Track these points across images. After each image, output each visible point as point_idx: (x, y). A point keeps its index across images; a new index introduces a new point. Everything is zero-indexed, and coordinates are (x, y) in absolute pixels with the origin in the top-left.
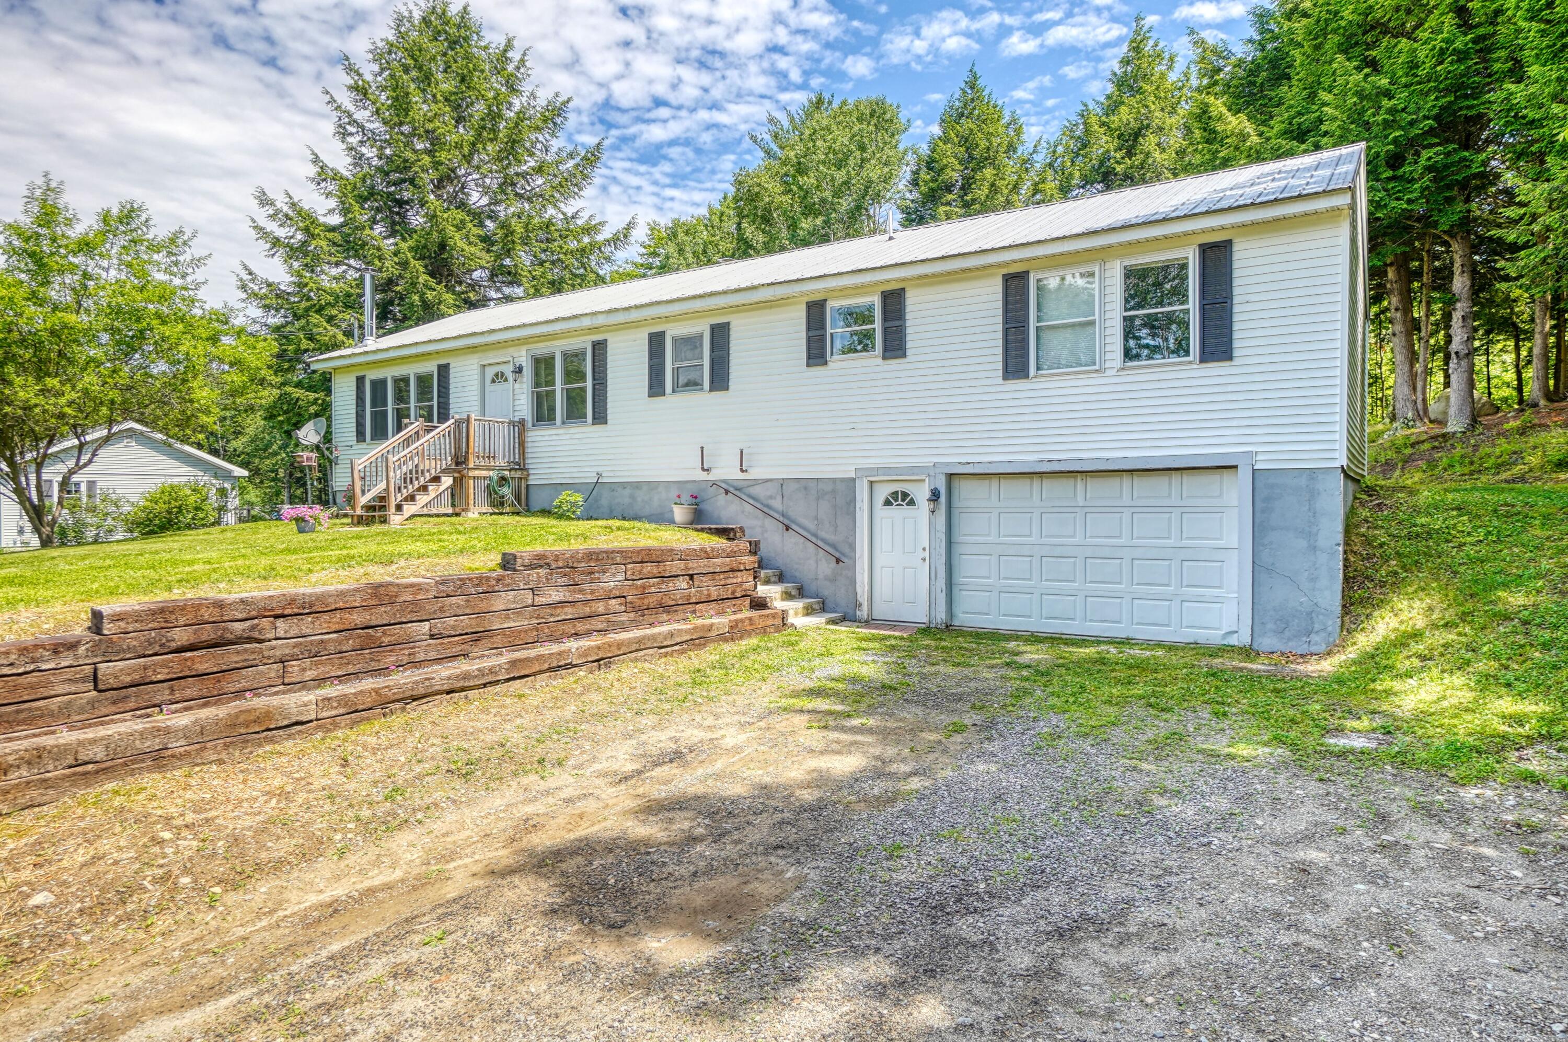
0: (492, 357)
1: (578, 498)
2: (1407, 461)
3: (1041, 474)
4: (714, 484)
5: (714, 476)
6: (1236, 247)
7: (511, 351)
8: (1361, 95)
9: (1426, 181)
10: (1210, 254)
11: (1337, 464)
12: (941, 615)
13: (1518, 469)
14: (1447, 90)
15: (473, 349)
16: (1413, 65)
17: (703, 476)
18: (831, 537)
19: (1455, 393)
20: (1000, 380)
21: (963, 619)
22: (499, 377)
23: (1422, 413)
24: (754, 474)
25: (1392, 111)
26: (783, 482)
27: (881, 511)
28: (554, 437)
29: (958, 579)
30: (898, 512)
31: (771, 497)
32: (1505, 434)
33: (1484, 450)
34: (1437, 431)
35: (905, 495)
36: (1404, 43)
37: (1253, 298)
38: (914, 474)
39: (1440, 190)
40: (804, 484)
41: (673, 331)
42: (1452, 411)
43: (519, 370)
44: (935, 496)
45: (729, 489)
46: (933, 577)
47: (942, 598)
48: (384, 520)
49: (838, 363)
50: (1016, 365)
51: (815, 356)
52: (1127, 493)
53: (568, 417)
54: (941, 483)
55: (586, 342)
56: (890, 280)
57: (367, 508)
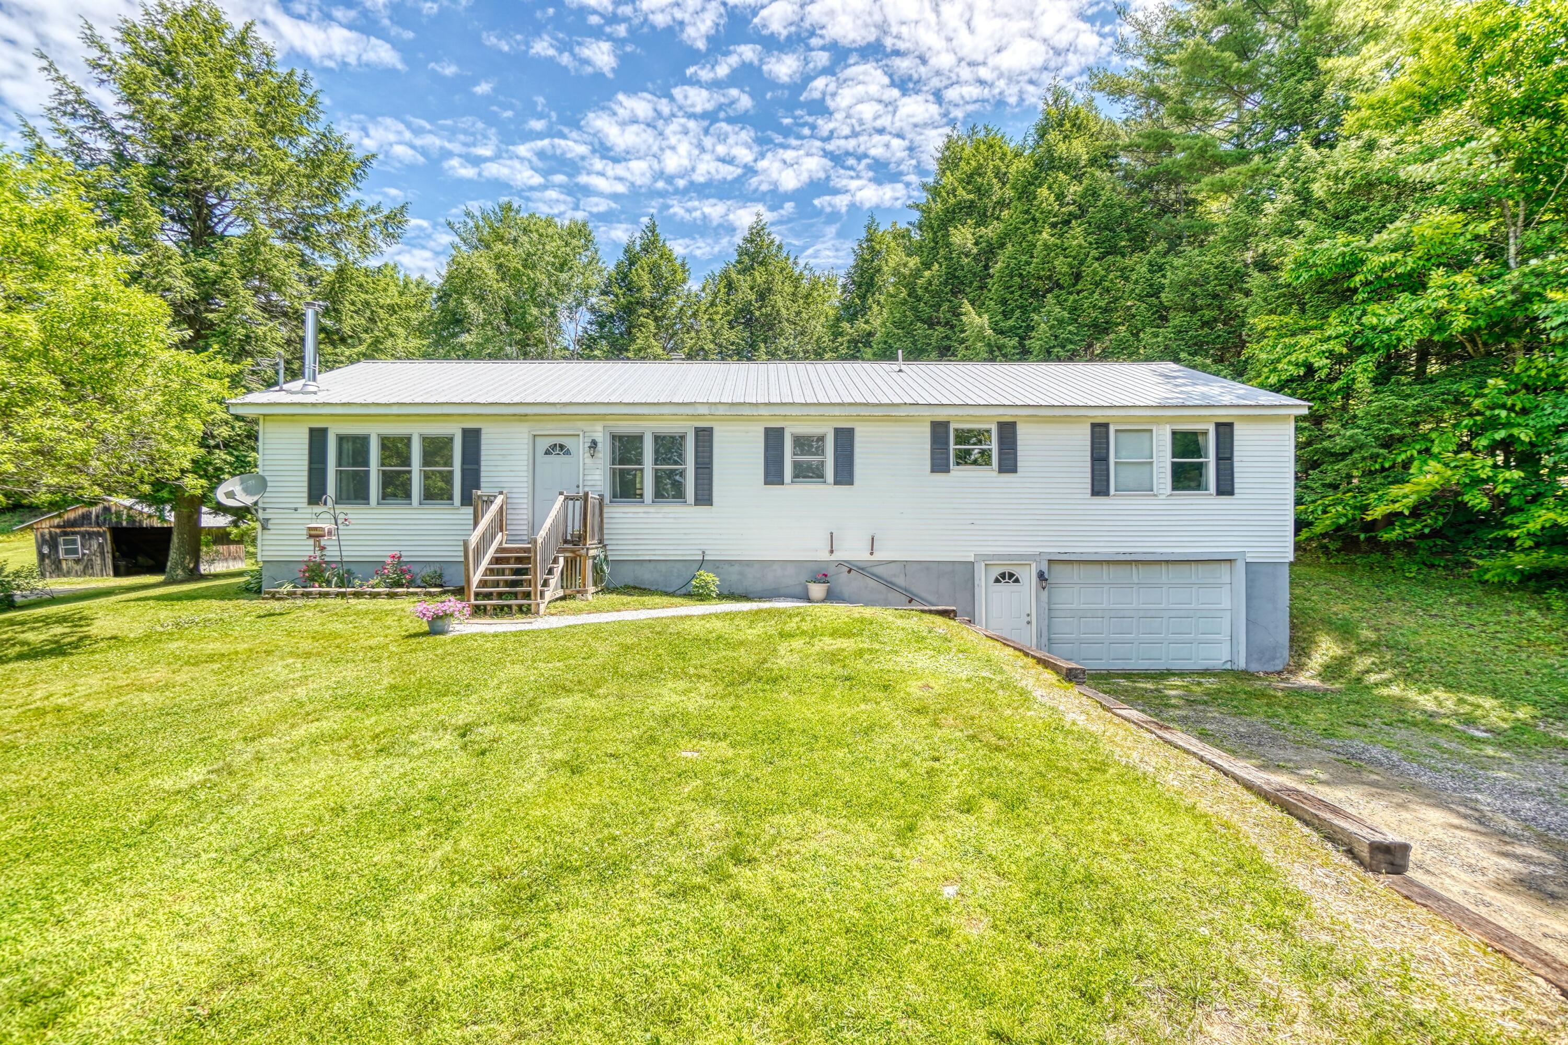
0: (546, 428)
4: (840, 563)
5: (841, 557)
6: (1236, 427)
7: (581, 424)
10: (1221, 429)
11: (1287, 560)
15: (523, 417)
17: (824, 556)
20: (1089, 496)
22: (559, 449)
24: (879, 556)
26: (906, 564)
27: (994, 586)
28: (641, 515)
29: (1052, 636)
30: (1006, 588)
31: (895, 576)
35: (1012, 575)
37: (1245, 459)
38: (1023, 559)
40: (926, 567)
41: (792, 429)
43: (594, 444)
44: (1040, 576)
45: (852, 567)
46: (1039, 635)
49: (959, 473)
50: (1100, 487)
51: (939, 465)
52: (1165, 575)
53: (659, 494)
54: (1044, 567)
55: (686, 427)
56: (1007, 415)
57: (483, 583)
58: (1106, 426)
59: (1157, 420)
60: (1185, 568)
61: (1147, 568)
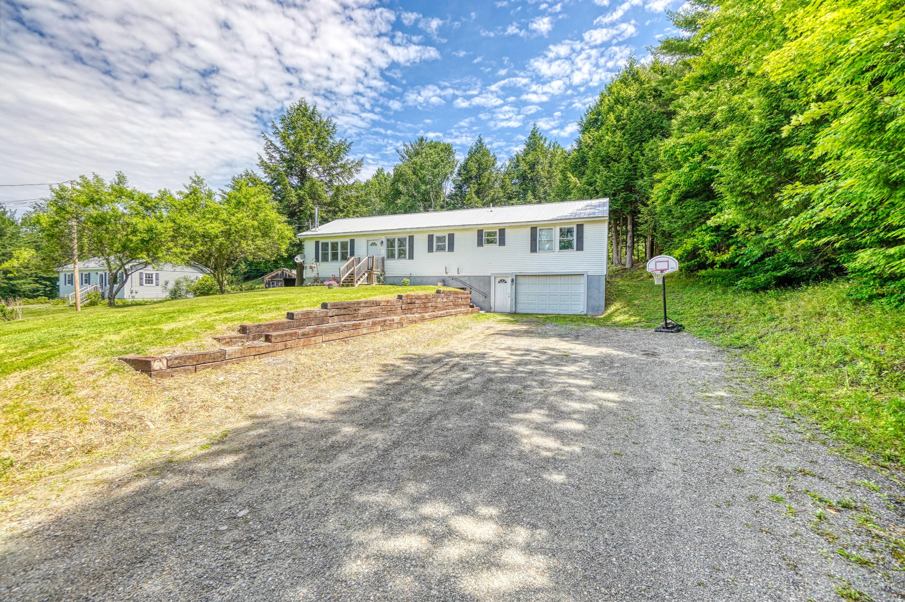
0: (371, 238)
1: (408, 280)
2: (616, 275)
3: (539, 276)
4: (449, 277)
5: (449, 275)
6: (584, 225)
7: (379, 237)
8: (606, 177)
9: (621, 201)
10: (579, 226)
11: (604, 275)
12: (514, 310)
13: (642, 278)
14: (626, 179)
15: (365, 235)
16: (619, 171)
17: (445, 275)
18: (484, 291)
19: (628, 256)
20: (530, 253)
21: (519, 311)
22: (374, 244)
23: (620, 262)
24: (461, 274)
25: (613, 182)
26: (469, 277)
27: (498, 285)
28: (395, 263)
29: (518, 301)
30: (502, 285)
31: (466, 281)
32: (639, 269)
33: (635, 273)
34: (624, 267)
35: (504, 280)
36: (617, 164)
37: (588, 237)
38: (507, 275)
39: (625, 203)
40: (475, 277)
41: (436, 235)
42: (627, 262)
43: (382, 242)
44: (512, 280)
45: (453, 278)
46: (511, 301)
47: (514, 306)
48: (352, 286)
49: (486, 246)
50: (534, 249)
51: (480, 243)
52: (559, 280)
53: (399, 257)
54: (514, 278)
55: (407, 236)
56: (502, 226)
57: (343, 282)
58: (536, 228)
59: (555, 225)
60: (567, 278)
61: (551, 278)
